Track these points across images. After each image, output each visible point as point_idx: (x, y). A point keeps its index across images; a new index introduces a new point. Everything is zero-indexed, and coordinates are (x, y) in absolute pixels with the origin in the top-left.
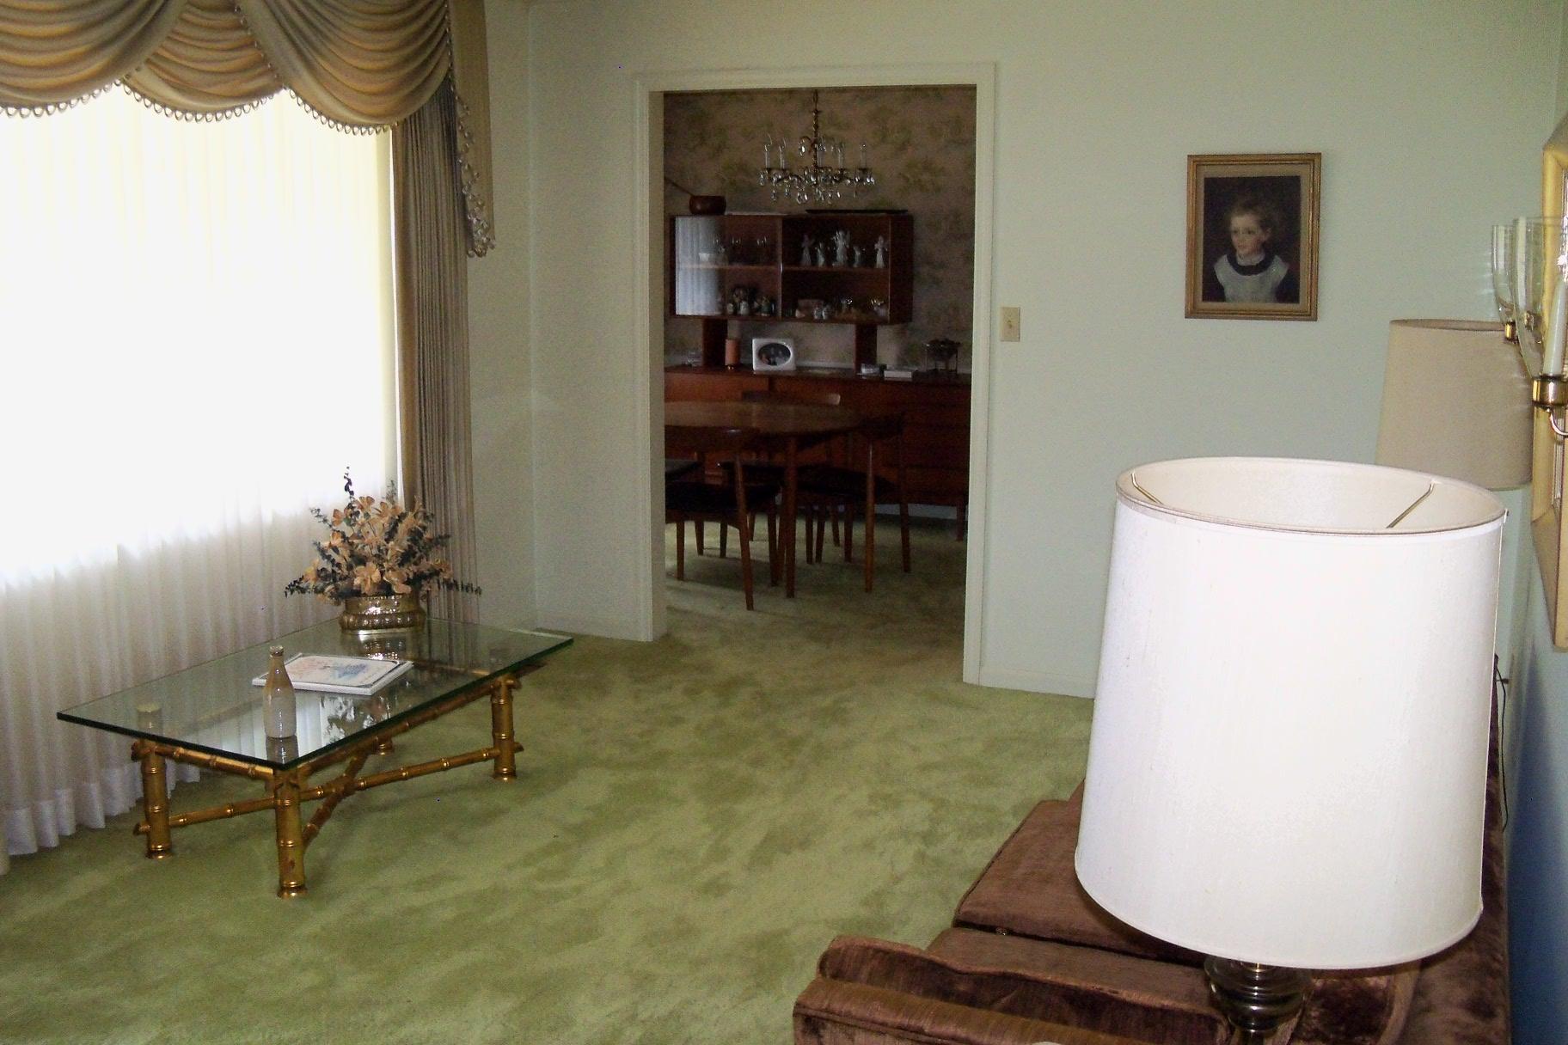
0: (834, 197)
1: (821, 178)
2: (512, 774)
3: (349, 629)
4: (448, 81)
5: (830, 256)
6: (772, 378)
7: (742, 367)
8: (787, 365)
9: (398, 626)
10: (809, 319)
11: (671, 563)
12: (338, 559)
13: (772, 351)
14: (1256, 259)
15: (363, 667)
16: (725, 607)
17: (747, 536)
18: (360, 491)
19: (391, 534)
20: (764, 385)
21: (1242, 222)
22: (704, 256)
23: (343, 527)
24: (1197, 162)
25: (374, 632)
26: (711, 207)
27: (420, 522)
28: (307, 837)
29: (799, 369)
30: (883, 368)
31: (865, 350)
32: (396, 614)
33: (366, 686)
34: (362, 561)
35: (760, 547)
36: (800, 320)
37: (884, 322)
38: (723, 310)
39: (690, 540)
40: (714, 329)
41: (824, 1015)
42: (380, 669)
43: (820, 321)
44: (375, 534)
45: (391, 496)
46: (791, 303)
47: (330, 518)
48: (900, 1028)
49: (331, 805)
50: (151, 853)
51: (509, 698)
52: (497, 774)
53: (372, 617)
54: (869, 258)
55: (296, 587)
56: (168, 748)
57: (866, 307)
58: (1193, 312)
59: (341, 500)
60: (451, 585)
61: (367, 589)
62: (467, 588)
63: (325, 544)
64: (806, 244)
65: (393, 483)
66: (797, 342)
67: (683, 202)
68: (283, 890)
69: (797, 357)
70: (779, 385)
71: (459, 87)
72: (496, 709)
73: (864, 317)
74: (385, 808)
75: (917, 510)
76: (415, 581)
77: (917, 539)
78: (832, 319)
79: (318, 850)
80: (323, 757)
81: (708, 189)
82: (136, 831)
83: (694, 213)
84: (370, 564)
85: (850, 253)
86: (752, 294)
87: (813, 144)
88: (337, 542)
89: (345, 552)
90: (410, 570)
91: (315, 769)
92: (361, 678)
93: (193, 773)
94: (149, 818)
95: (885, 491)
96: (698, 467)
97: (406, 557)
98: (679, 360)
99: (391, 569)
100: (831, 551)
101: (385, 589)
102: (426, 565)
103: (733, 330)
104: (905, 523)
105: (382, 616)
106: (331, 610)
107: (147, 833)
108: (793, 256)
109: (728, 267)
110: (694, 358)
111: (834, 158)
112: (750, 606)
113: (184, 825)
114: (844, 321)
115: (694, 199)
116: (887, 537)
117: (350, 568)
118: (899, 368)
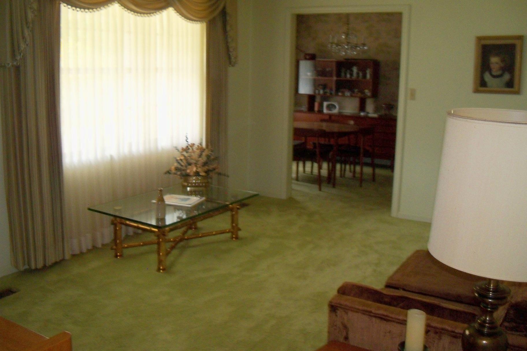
0: (353, 54)
1: (349, 47)
2: (237, 238)
3: (185, 187)
4: (224, 8)
5: (351, 75)
6: (330, 116)
7: (320, 111)
8: (335, 111)
9: (201, 187)
10: (343, 95)
11: (294, 175)
12: (183, 164)
13: (331, 106)
14: (499, 73)
15: (189, 199)
16: (312, 190)
17: (320, 168)
18: (190, 141)
19: (200, 156)
20: (327, 117)
21: (495, 61)
22: (309, 74)
23: (185, 153)
24: (479, 39)
25: (192, 188)
26: (312, 57)
27: (210, 152)
28: (168, 253)
29: (340, 113)
30: (368, 113)
31: (362, 107)
32: (200, 183)
33: (190, 204)
34: (190, 164)
35: (324, 172)
36: (341, 96)
37: (369, 97)
38: (315, 92)
39: (301, 169)
40: (311, 98)
41: (338, 305)
42: (194, 200)
43: (347, 96)
44: (195, 156)
45: (201, 144)
46: (338, 90)
47: (180, 150)
48: (364, 311)
49: (176, 244)
50: (116, 256)
51: (237, 213)
52: (232, 238)
53: (192, 183)
54: (364, 76)
55: (168, 172)
56: (123, 221)
57: (362, 92)
58: (476, 91)
59: (184, 145)
60: (219, 174)
61: (192, 174)
62: (225, 175)
63: (178, 159)
64: (343, 70)
65: (202, 139)
66: (339, 103)
67: (302, 55)
68: (159, 270)
69: (340, 109)
70: (333, 118)
71: (228, 10)
72: (233, 216)
73: (362, 96)
74: (194, 246)
75: (377, 161)
76: (207, 172)
77: (378, 171)
78: (351, 96)
79: (171, 258)
80: (174, 227)
81: (311, 51)
82: (112, 249)
83: (306, 59)
84: (193, 165)
85: (358, 74)
86: (325, 87)
87: (347, 35)
88: (182, 158)
89: (184, 161)
90: (206, 168)
91: (171, 230)
92: (188, 202)
93: (131, 231)
94: (116, 245)
95: (367, 154)
96: (304, 144)
97: (205, 164)
98: (299, 109)
99: (200, 167)
100: (348, 174)
101: (197, 174)
102: (211, 167)
103: (318, 100)
104: (373, 165)
105: (195, 183)
106: (179, 180)
107: (115, 249)
108: (338, 75)
109: (316, 78)
110: (304, 108)
111: (354, 40)
112: (320, 190)
113: (127, 248)
114: (355, 97)
115: (306, 54)
116: (368, 170)
117: (186, 167)
118: (374, 113)
